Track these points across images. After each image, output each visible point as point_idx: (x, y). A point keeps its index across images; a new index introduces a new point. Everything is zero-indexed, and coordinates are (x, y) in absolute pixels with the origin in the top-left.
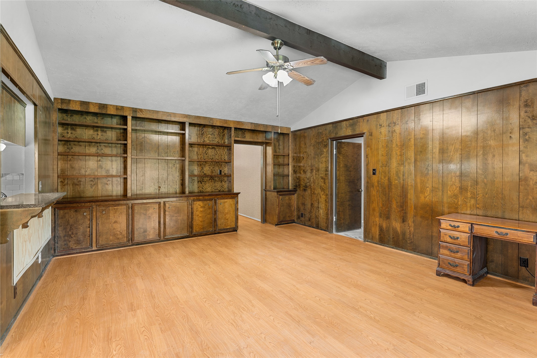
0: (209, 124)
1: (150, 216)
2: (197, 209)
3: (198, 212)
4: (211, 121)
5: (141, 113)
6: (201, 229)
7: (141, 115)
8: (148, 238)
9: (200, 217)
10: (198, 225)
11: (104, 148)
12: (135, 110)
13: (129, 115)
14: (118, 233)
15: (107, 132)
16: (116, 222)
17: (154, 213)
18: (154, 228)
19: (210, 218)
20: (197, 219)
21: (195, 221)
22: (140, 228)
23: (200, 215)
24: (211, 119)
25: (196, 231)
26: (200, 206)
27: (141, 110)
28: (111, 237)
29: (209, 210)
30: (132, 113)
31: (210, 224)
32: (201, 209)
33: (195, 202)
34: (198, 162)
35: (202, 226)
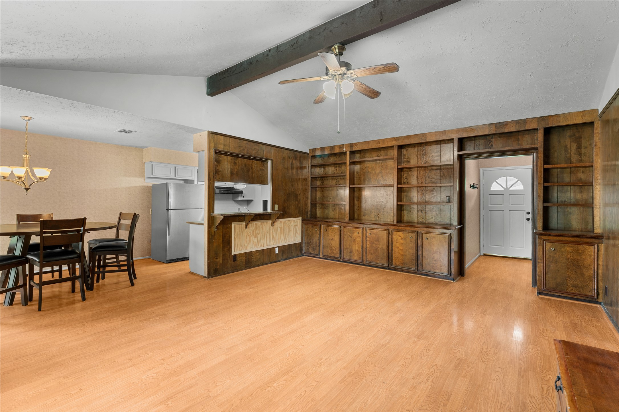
0: (420, 142)
1: (354, 239)
2: (397, 240)
3: (398, 244)
4: (423, 137)
5: (356, 147)
6: (402, 264)
7: (356, 148)
8: (353, 259)
9: (401, 250)
10: (398, 258)
11: (340, 180)
12: (351, 145)
13: (348, 150)
14: (334, 249)
15: (342, 167)
16: (332, 239)
17: (358, 237)
18: (358, 251)
19: (412, 254)
20: (397, 251)
21: (395, 253)
22: (347, 248)
23: (400, 248)
24: (424, 135)
25: (396, 264)
26: (400, 238)
27: (356, 144)
28: (330, 251)
29: (411, 244)
30: (349, 148)
31: (412, 261)
32: (402, 241)
33: (395, 233)
34: (418, 188)
35: (403, 260)
